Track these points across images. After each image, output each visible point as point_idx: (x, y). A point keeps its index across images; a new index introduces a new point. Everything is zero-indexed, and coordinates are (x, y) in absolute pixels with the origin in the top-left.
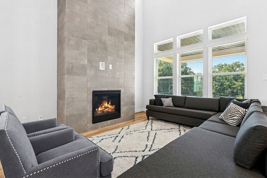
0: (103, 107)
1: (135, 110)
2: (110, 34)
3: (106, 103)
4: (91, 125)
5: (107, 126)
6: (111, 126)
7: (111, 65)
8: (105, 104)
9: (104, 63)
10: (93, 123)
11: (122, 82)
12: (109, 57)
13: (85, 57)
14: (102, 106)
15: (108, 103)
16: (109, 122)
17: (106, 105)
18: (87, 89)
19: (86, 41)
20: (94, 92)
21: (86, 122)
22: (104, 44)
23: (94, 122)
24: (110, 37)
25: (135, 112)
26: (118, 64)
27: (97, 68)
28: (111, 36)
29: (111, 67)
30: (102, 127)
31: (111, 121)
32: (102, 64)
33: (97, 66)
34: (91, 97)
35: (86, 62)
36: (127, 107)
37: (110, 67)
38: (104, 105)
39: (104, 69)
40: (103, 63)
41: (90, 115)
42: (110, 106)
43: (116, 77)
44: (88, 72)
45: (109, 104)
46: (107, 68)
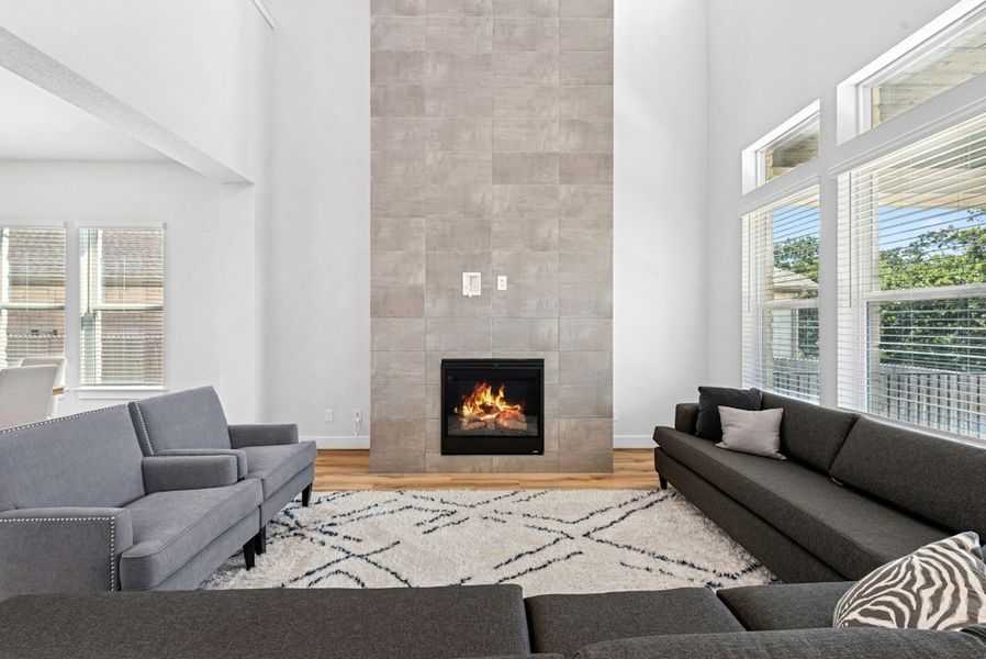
0: (478, 403)
1: (614, 436)
2: (501, 176)
3: (489, 391)
4: (435, 455)
5: (491, 472)
6: (505, 475)
7: (505, 278)
8: (483, 395)
9: (479, 274)
10: (443, 454)
11: (550, 331)
12: (495, 254)
13: (419, 265)
14: (473, 401)
15: (495, 393)
16: (497, 459)
17: (487, 398)
18: (423, 353)
19: (423, 220)
20: (444, 362)
21: (423, 445)
22: (478, 216)
23: (446, 450)
24: (499, 186)
25: (615, 446)
26: (532, 270)
27: (455, 293)
28: (502, 183)
29: (502, 283)
30: (474, 471)
31: (506, 457)
32: (471, 277)
33: (456, 287)
34: (435, 377)
35: (421, 278)
36: (573, 422)
37: (499, 283)
38: (479, 400)
39: (479, 294)
40: (474, 274)
41: (433, 427)
42: (502, 407)
43: (522, 314)
44: (428, 305)
45: (498, 398)
46: (488, 287)
